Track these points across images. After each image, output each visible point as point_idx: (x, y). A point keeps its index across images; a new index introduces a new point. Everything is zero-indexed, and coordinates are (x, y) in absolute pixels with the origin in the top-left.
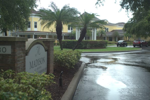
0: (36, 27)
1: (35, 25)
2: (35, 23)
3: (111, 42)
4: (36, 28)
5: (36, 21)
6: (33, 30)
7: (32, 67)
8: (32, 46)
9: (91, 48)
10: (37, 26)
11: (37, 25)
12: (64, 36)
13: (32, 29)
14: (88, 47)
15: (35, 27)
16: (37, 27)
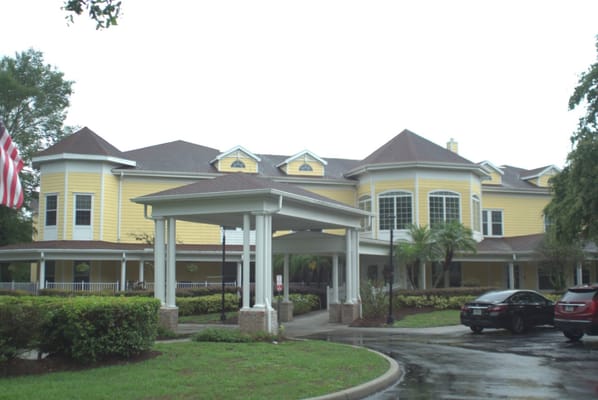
0: (83, 218)
1: (77, 212)
2: (77, 202)
3: (457, 289)
4: (89, 223)
5: (84, 191)
6: (65, 238)
10: (89, 213)
11: (92, 211)
15: (78, 223)
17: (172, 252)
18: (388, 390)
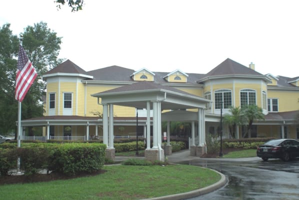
0: (68, 104)
1: (65, 102)
2: (65, 97)
4: (70, 107)
5: (68, 91)
6: (59, 114)
10: (71, 102)
11: (72, 101)
13: (57, 111)
15: (65, 107)
16: (72, 106)
17: (112, 121)
18: (220, 189)
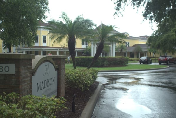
0: (44, 41)
2: (43, 37)
3: (132, 58)
5: (45, 35)
7: (40, 89)
8: (40, 65)
9: (109, 66)
11: (46, 39)
12: (78, 52)
13: (40, 44)
14: (105, 65)
